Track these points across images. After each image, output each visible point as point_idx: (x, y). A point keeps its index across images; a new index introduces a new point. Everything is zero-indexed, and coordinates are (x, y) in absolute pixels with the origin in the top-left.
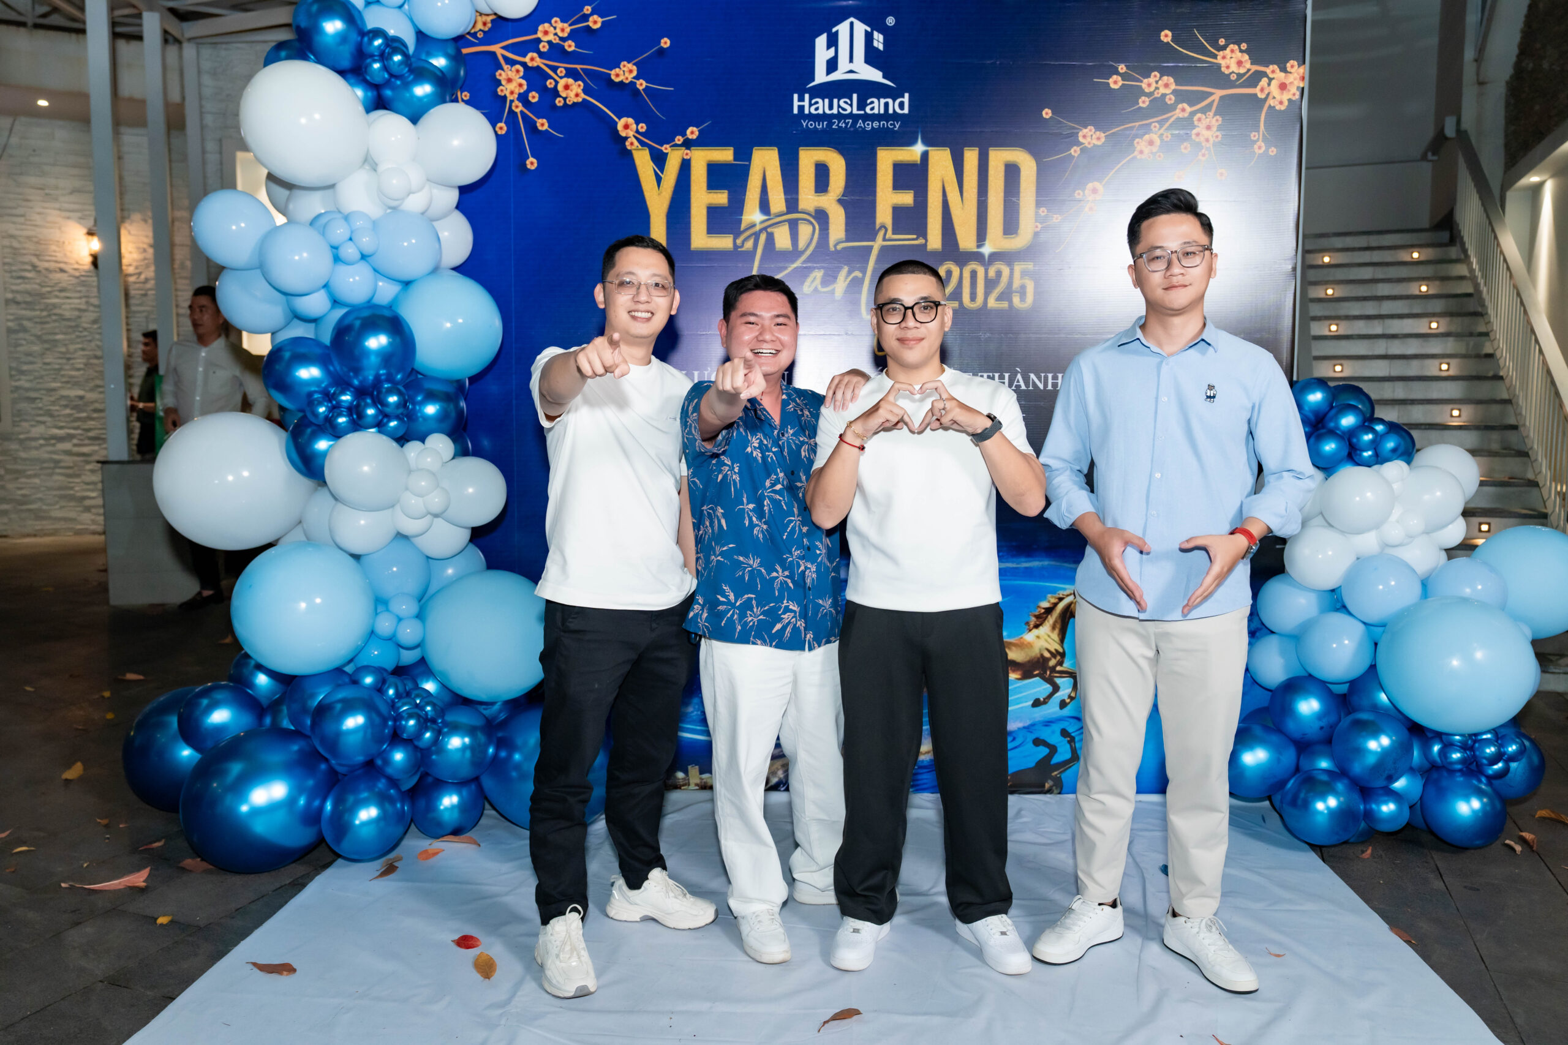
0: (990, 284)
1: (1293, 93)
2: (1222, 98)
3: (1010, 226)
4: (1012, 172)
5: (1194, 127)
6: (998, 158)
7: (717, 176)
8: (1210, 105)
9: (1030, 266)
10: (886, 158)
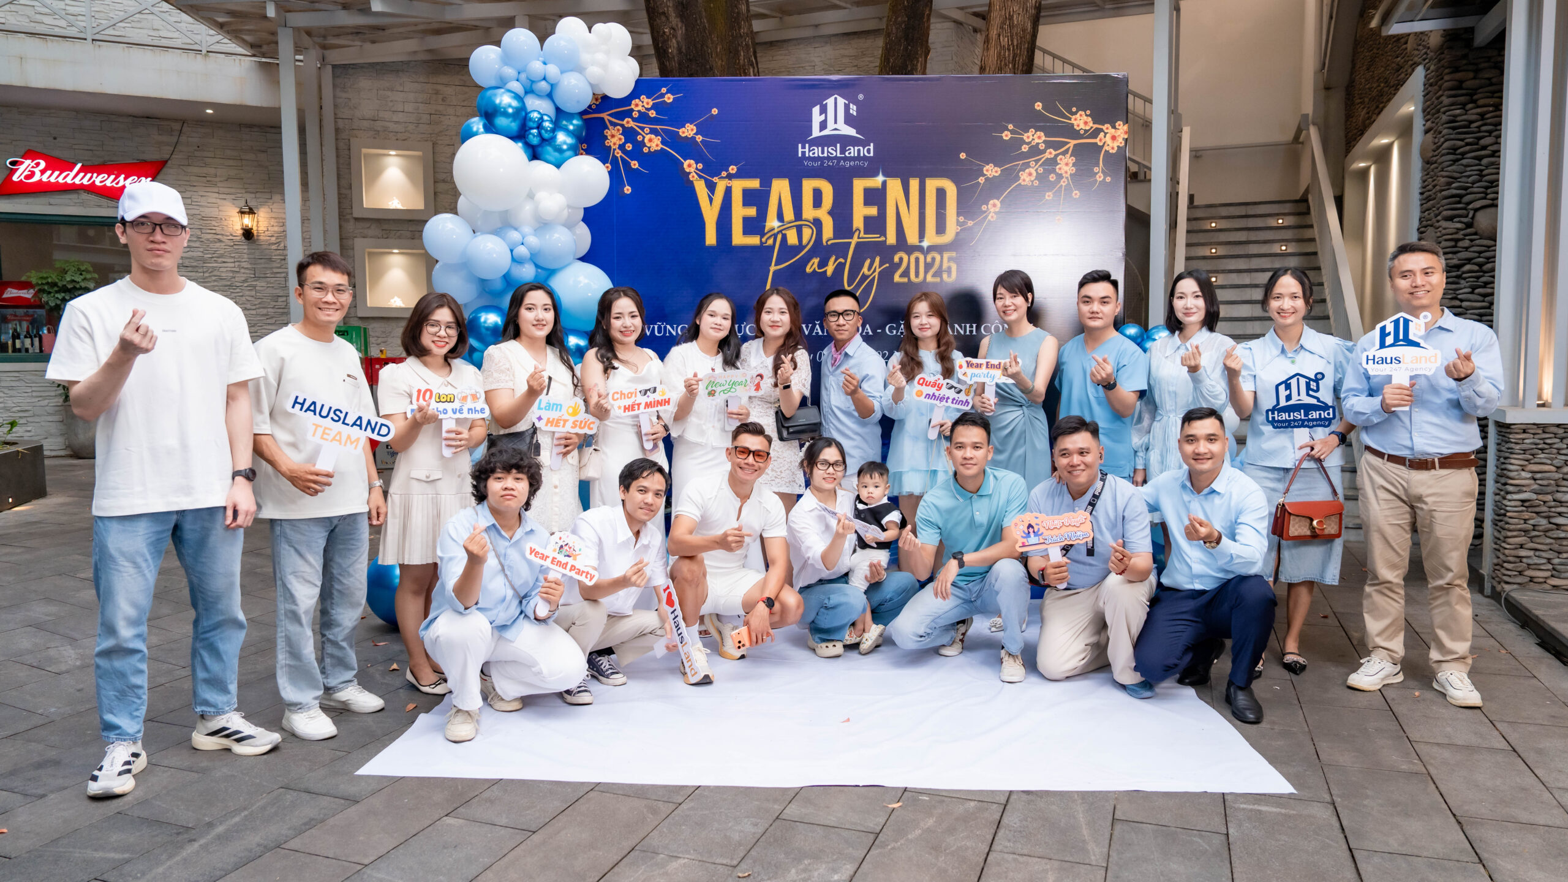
0: (928, 267)
1: (1120, 142)
2: (1075, 145)
3: (941, 229)
4: (941, 194)
5: (1058, 164)
6: (932, 184)
7: (750, 198)
8: (1066, 151)
9: (954, 254)
10: (859, 185)
